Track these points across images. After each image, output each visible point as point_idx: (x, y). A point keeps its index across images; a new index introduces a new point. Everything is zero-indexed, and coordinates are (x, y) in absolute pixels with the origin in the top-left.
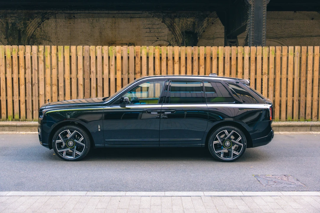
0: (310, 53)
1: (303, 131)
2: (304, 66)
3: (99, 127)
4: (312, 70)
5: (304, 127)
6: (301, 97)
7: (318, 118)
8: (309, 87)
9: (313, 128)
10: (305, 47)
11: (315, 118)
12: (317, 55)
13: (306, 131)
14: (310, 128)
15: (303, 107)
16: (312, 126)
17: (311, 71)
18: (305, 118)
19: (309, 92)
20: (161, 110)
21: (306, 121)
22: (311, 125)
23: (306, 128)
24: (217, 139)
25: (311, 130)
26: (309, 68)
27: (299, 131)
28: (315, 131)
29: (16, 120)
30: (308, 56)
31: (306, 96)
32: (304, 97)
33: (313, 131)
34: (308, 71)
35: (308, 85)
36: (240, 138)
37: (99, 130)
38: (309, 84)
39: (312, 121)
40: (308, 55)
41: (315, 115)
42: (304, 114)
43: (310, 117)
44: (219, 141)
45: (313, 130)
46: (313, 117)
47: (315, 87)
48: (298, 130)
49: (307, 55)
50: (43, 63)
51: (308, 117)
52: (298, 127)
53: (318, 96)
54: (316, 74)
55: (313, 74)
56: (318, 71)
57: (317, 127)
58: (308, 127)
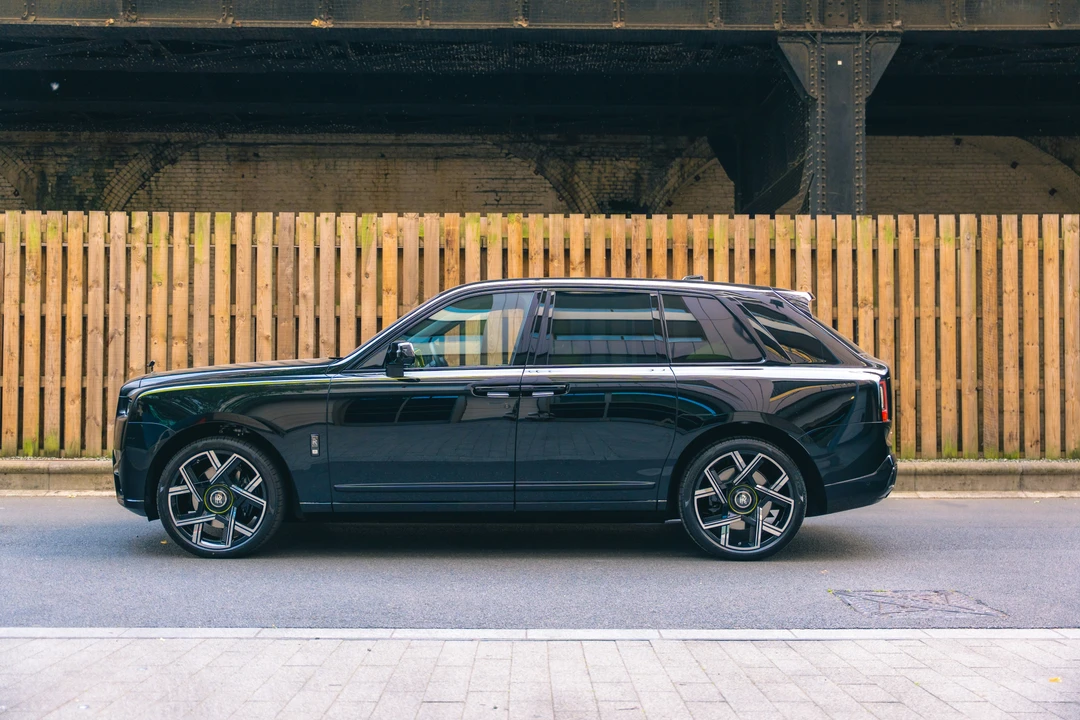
0: (1007, 236)
1: (994, 490)
2: (990, 278)
3: (315, 442)
4: (1016, 290)
5: (998, 478)
6: (985, 378)
7: (1043, 450)
8: (1011, 345)
9: (1028, 480)
10: (991, 216)
11: (1034, 447)
12: (1031, 244)
13: (1006, 490)
14: (1017, 479)
15: (992, 412)
16: (1024, 473)
17: (1015, 296)
18: (1001, 448)
19: (1012, 364)
20: (521, 384)
21: (1003, 458)
22: (1020, 469)
23: (1004, 480)
24: (706, 484)
25: (1021, 487)
26: (1008, 284)
27: (982, 490)
28: (1034, 489)
29: (50, 454)
30: (1004, 246)
31: (1001, 376)
32: (996, 379)
33: (1027, 489)
34: (1005, 295)
35: (1006, 339)
36: (783, 480)
37: (315, 452)
38: (1010, 335)
39: (1023, 456)
40: (1002, 244)
41: (1034, 440)
42: (997, 435)
43: (1016, 444)
44: (712, 491)
45: (1029, 486)
46: (1027, 444)
47: (1030, 346)
48: (980, 487)
49: (1000, 243)
50: (143, 267)
51: (1012, 446)
52: (979, 478)
53: (1042, 377)
54: (1031, 303)
55: (1021, 304)
56: (1037, 296)
57: (1040, 477)
58: (1010, 477)
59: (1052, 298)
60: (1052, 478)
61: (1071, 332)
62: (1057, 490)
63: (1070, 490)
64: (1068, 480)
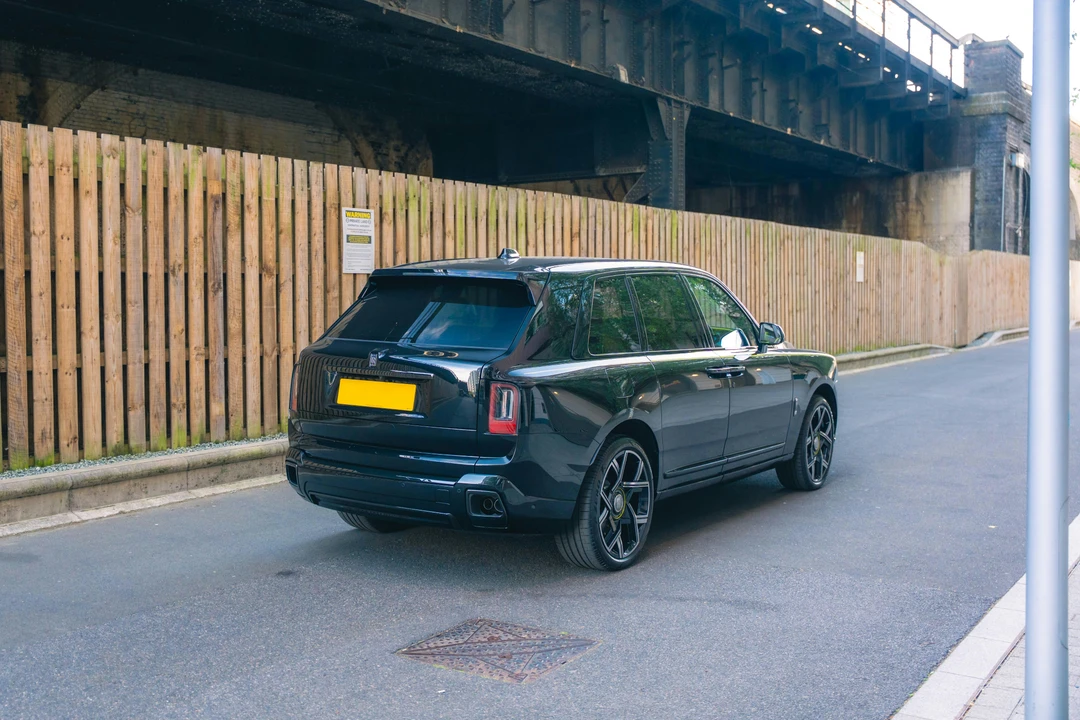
0: (35, 154)
1: (37, 516)
2: (15, 212)
4: (48, 232)
5: (42, 497)
6: (9, 355)
7: (81, 447)
8: (42, 307)
9: (79, 496)
10: (14, 124)
11: (71, 446)
12: (65, 169)
13: (53, 513)
14: (65, 495)
15: (20, 403)
16: (74, 487)
17: (46, 239)
18: (31, 452)
19: (43, 334)
21: (33, 466)
22: (70, 483)
23: (48, 500)
25: (71, 506)
26: (37, 223)
27: (23, 519)
28: (86, 507)
30: (32, 169)
31: (29, 352)
32: (23, 356)
33: (77, 508)
34: (34, 239)
35: (36, 301)
38: (41, 295)
39: (58, 461)
40: (28, 166)
41: (71, 437)
42: (26, 435)
43: (50, 444)
45: (80, 504)
46: (63, 442)
47: (65, 310)
48: (19, 515)
49: (26, 164)
51: (45, 448)
52: (18, 502)
53: (79, 350)
54: (66, 249)
55: (53, 252)
56: (72, 240)
57: (92, 489)
58: (57, 495)
59: (90, 245)
60: (106, 487)
61: (112, 290)
62: (111, 504)
63: (126, 500)
64: (123, 487)
